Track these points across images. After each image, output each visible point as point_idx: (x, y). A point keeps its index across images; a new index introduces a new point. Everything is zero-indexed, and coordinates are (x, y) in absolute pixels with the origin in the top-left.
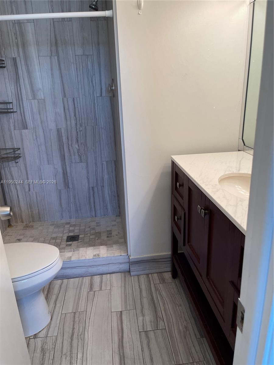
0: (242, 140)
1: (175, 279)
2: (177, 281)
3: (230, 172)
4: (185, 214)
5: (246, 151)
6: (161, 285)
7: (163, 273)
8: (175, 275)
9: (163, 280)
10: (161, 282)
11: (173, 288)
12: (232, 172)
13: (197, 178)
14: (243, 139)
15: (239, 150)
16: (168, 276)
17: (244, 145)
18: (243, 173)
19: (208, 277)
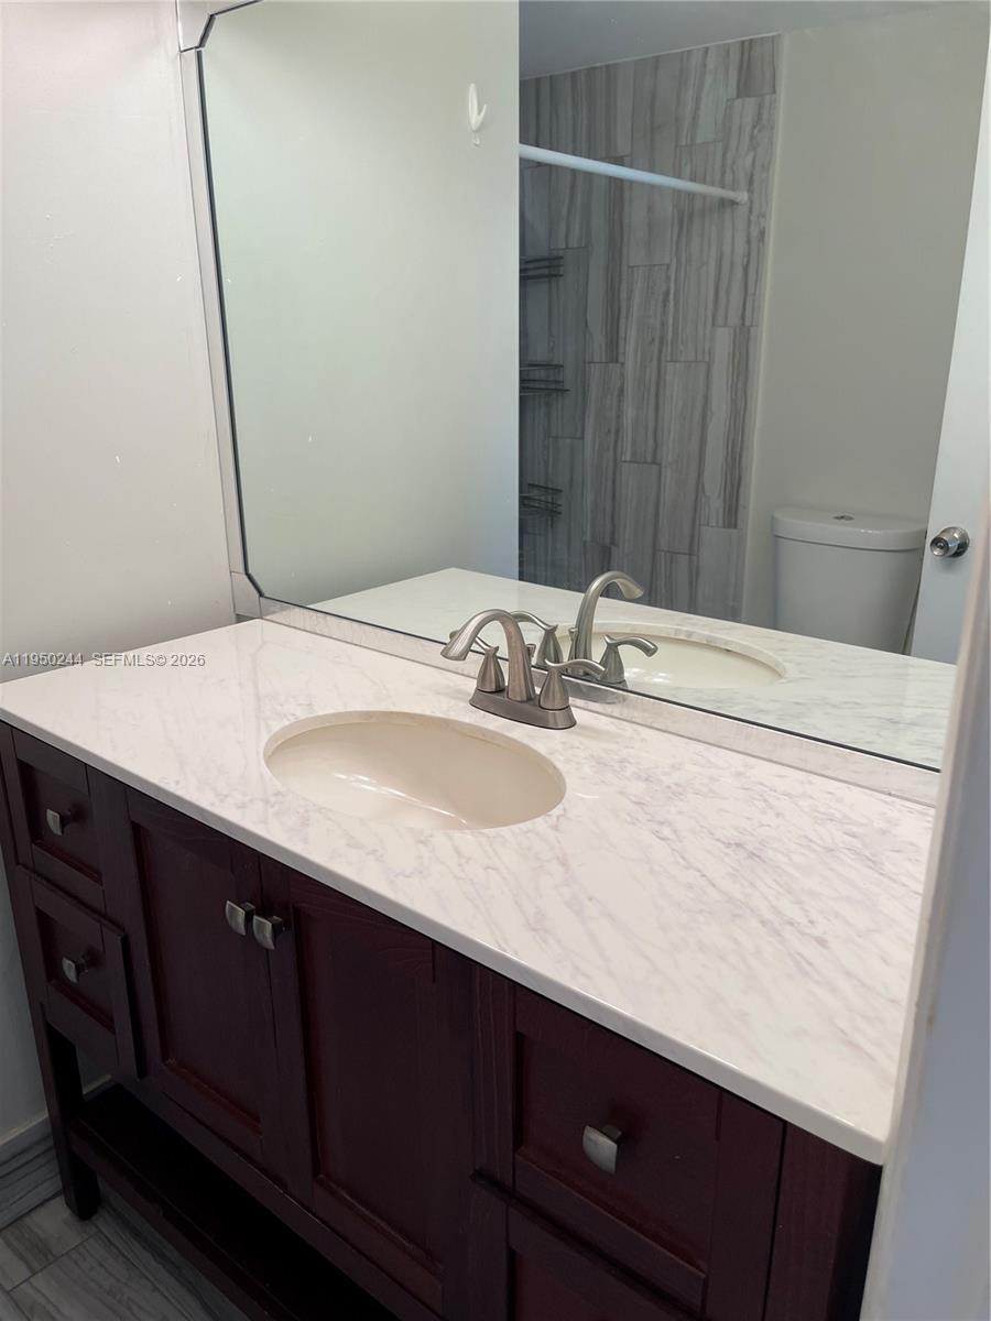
0: (245, 577)
1: (93, 1218)
2: (103, 1223)
3: (287, 723)
4: (125, 942)
5: (268, 617)
6: (40, 1281)
7: (27, 1220)
8: (85, 1204)
9: (39, 1254)
10: (36, 1266)
11: (102, 1265)
12: (292, 719)
13: (178, 782)
14: (250, 571)
15: (240, 619)
16: (55, 1220)
17: (261, 594)
18: (333, 715)
19: (321, 1176)
